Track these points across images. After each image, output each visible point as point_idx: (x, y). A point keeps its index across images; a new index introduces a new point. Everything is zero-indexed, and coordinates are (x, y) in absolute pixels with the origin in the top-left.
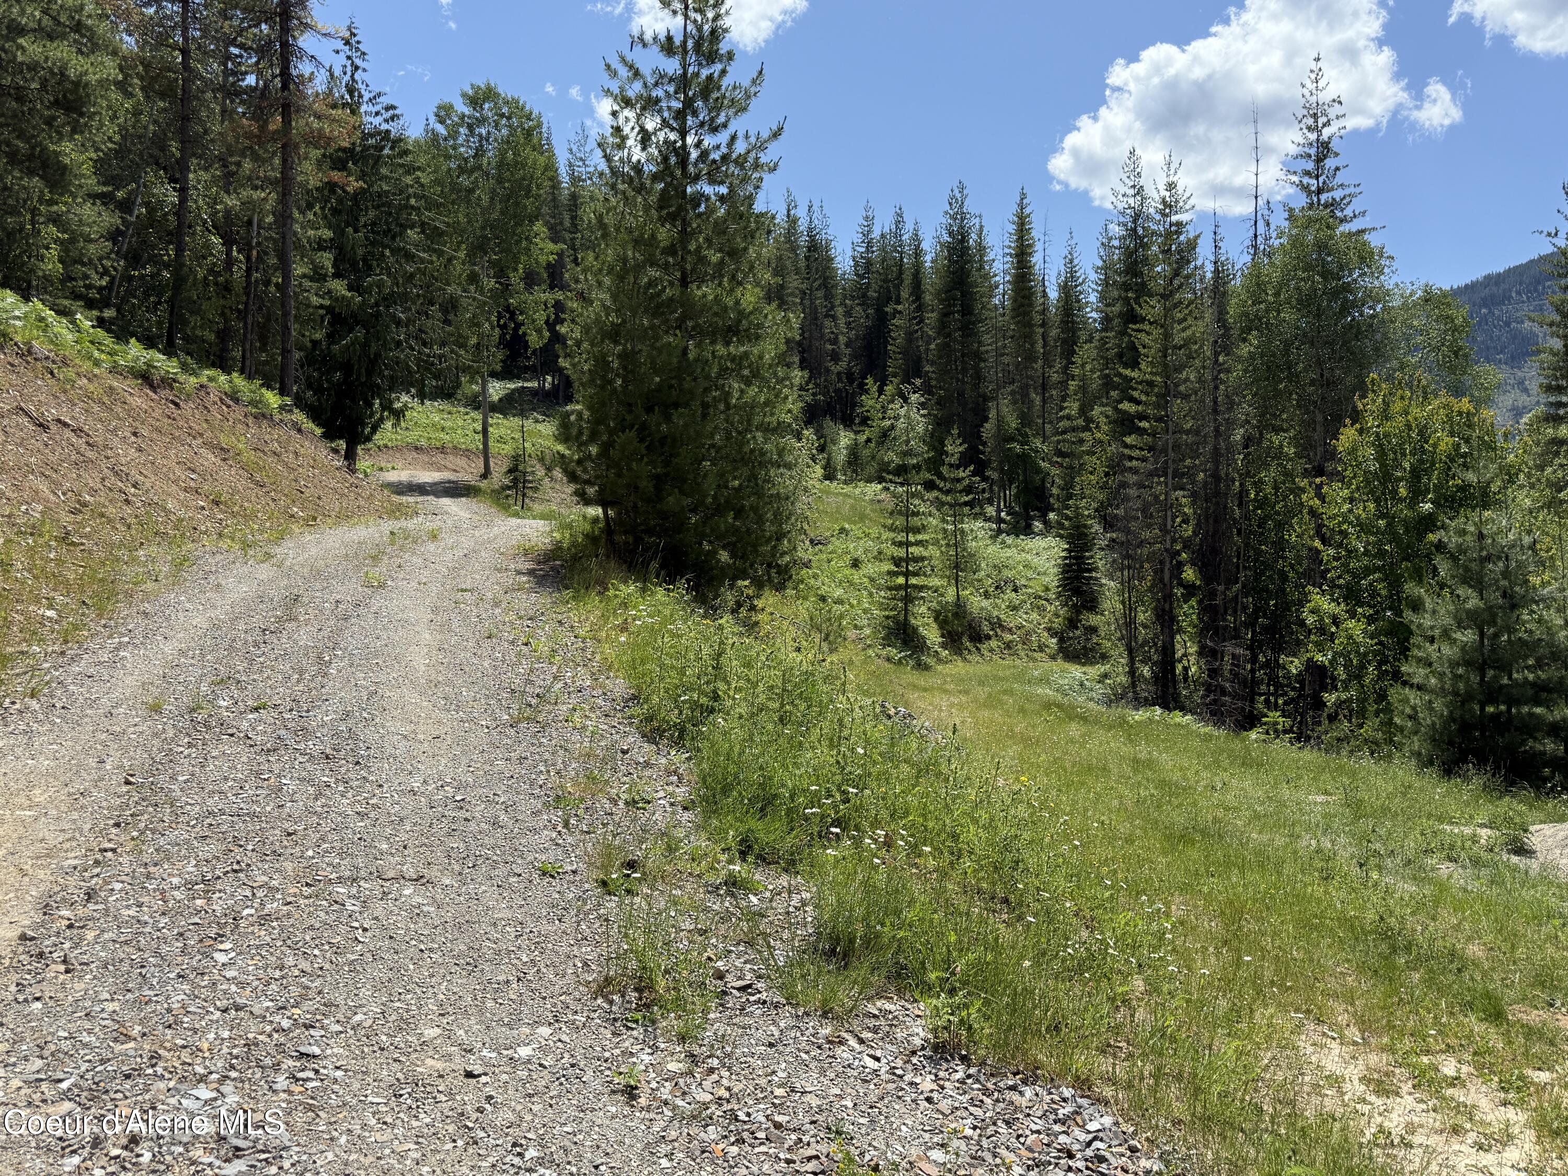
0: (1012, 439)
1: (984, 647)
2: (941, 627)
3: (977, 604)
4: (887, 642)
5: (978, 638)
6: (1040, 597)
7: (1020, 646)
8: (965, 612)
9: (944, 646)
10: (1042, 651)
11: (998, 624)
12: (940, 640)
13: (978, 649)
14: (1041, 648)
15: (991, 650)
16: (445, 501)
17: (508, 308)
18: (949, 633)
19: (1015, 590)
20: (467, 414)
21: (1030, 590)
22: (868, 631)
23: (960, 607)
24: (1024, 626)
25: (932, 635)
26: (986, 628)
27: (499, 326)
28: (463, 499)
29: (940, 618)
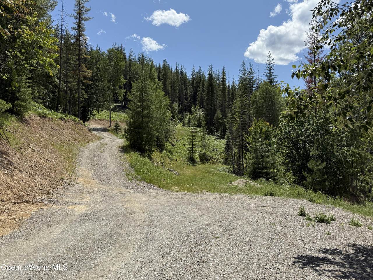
0: (220, 119)
1: (208, 162)
2: (200, 158)
3: (208, 153)
4: (188, 161)
5: (207, 160)
6: (221, 152)
7: (216, 162)
8: (205, 155)
9: (200, 162)
10: (220, 163)
11: (212, 157)
12: (199, 160)
13: (207, 162)
14: (220, 162)
15: (210, 163)
16: (103, 133)
17: (115, 93)
18: (201, 159)
19: (217, 151)
20: (105, 111)
21: (219, 151)
22: (184, 159)
23: (204, 154)
24: (217, 158)
25: (198, 159)
26: (209, 158)
27: (114, 96)
28: (106, 132)
29: (200, 156)
